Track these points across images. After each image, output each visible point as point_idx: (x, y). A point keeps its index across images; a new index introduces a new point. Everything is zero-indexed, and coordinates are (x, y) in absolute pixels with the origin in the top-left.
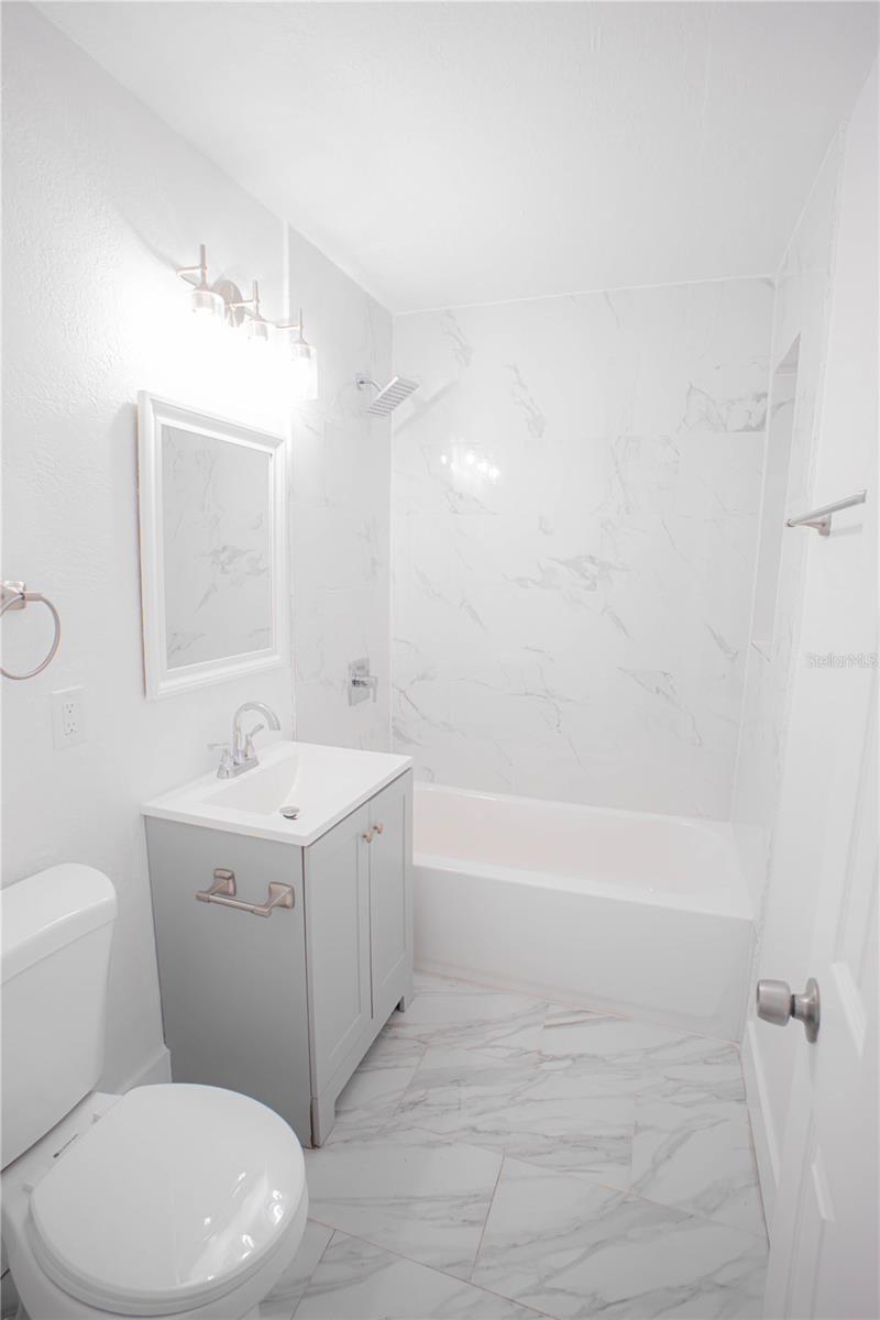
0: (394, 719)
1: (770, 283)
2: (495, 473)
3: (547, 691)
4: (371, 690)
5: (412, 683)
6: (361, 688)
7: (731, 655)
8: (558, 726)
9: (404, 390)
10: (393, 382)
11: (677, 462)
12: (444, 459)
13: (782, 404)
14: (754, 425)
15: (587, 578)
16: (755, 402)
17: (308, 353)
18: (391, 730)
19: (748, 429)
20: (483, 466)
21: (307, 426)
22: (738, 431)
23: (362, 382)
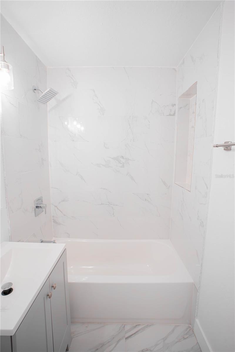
0: (53, 217)
1: (174, 69)
2: (82, 128)
3: (109, 203)
4: (44, 209)
5: (60, 203)
6: (40, 209)
7: (168, 187)
8: (113, 214)
9: (52, 94)
10: (47, 90)
11: (149, 125)
12: (66, 123)
13: (181, 107)
14: (172, 114)
15: (121, 163)
16: (172, 107)
17: (8, 67)
18: (52, 221)
19: (170, 115)
20: (79, 126)
21: (10, 103)
22: (167, 116)
23: (35, 90)
